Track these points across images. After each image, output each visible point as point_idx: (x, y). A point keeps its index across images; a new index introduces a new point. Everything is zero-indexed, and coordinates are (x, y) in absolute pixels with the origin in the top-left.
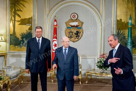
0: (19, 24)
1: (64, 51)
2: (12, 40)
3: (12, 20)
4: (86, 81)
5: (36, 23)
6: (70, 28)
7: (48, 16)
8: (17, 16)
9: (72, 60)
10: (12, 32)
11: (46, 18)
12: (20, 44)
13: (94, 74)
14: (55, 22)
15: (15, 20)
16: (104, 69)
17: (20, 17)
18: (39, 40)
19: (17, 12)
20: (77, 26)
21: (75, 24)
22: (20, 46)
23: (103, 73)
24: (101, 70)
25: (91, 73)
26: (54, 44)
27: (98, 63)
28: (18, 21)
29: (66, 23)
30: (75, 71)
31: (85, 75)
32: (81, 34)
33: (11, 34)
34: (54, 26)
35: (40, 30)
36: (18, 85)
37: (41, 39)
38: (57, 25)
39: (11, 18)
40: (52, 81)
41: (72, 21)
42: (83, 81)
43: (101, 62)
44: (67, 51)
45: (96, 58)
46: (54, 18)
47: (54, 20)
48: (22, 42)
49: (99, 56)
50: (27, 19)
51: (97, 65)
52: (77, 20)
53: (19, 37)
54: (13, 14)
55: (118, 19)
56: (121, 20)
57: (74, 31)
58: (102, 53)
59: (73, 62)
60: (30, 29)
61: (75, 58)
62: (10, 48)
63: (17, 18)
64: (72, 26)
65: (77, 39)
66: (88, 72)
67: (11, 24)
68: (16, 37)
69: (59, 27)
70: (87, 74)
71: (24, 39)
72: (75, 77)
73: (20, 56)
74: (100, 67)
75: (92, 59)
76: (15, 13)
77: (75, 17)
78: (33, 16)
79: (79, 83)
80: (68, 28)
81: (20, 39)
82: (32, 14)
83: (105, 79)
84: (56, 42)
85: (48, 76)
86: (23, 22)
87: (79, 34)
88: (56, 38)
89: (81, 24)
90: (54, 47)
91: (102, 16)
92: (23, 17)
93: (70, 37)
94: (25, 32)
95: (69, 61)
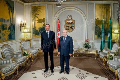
0: (38, 22)
1: (64, 38)
2: (34, 32)
3: (34, 20)
4: (77, 55)
5: (47, 21)
6: (68, 24)
7: (54, 17)
8: (36, 18)
9: (69, 44)
10: (34, 27)
11: (53, 18)
12: (38, 34)
13: (82, 52)
14: (59, 21)
15: (35, 20)
16: (88, 48)
17: (38, 18)
18: (48, 32)
19: (37, 15)
20: (71, 23)
21: (70, 21)
22: (39, 35)
23: (87, 50)
24: (86, 49)
25: (80, 51)
26: (58, 34)
27: (84, 45)
28: (37, 21)
29: (65, 21)
30: (70, 50)
31: (76, 51)
32: (74, 27)
33: (33, 28)
34: (58, 23)
35: (48, 26)
36: (37, 58)
37: (49, 32)
38: (59, 23)
39: (33, 19)
40: (57, 55)
41: (69, 20)
42: (75, 55)
43: (86, 44)
44: (65, 39)
45: (83, 42)
46: (58, 18)
47: (58, 20)
48: (39, 33)
49: (84, 41)
50: (42, 19)
51: (83, 46)
52: (71, 19)
53: (38, 30)
54: (34, 16)
55: (96, 18)
56: (98, 19)
57: (70, 26)
58: (87, 39)
59: (69, 46)
60: (44, 25)
61: (70, 43)
62: (33, 36)
63: (37, 19)
64: (68, 23)
65: (71, 31)
66: (78, 50)
67: (33, 22)
68: (36, 30)
69: (61, 24)
70: (77, 51)
71: (41, 31)
72: (70, 55)
73: (38, 41)
74: (85, 47)
75: (80, 42)
76: (35, 16)
77: (70, 17)
78: (45, 17)
79: (73, 57)
80: (66, 24)
81: (39, 31)
82: (45, 16)
83: (88, 54)
84: (59, 33)
85: (54, 52)
86: (40, 21)
87: (73, 28)
88: (59, 30)
89: (73, 21)
90: (58, 35)
91: (86, 17)
92: (40, 18)
93: (67, 29)
94: (41, 27)
95: (66, 45)
